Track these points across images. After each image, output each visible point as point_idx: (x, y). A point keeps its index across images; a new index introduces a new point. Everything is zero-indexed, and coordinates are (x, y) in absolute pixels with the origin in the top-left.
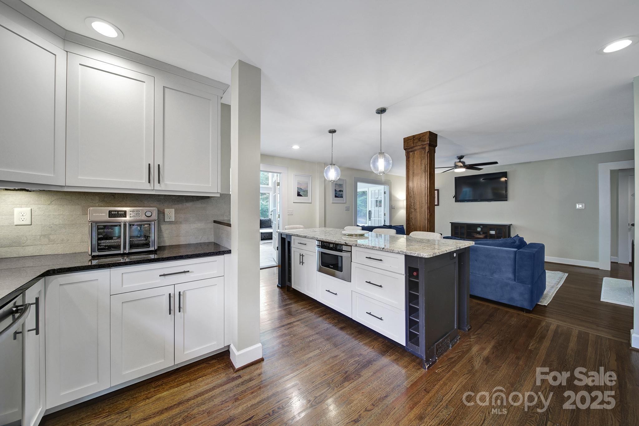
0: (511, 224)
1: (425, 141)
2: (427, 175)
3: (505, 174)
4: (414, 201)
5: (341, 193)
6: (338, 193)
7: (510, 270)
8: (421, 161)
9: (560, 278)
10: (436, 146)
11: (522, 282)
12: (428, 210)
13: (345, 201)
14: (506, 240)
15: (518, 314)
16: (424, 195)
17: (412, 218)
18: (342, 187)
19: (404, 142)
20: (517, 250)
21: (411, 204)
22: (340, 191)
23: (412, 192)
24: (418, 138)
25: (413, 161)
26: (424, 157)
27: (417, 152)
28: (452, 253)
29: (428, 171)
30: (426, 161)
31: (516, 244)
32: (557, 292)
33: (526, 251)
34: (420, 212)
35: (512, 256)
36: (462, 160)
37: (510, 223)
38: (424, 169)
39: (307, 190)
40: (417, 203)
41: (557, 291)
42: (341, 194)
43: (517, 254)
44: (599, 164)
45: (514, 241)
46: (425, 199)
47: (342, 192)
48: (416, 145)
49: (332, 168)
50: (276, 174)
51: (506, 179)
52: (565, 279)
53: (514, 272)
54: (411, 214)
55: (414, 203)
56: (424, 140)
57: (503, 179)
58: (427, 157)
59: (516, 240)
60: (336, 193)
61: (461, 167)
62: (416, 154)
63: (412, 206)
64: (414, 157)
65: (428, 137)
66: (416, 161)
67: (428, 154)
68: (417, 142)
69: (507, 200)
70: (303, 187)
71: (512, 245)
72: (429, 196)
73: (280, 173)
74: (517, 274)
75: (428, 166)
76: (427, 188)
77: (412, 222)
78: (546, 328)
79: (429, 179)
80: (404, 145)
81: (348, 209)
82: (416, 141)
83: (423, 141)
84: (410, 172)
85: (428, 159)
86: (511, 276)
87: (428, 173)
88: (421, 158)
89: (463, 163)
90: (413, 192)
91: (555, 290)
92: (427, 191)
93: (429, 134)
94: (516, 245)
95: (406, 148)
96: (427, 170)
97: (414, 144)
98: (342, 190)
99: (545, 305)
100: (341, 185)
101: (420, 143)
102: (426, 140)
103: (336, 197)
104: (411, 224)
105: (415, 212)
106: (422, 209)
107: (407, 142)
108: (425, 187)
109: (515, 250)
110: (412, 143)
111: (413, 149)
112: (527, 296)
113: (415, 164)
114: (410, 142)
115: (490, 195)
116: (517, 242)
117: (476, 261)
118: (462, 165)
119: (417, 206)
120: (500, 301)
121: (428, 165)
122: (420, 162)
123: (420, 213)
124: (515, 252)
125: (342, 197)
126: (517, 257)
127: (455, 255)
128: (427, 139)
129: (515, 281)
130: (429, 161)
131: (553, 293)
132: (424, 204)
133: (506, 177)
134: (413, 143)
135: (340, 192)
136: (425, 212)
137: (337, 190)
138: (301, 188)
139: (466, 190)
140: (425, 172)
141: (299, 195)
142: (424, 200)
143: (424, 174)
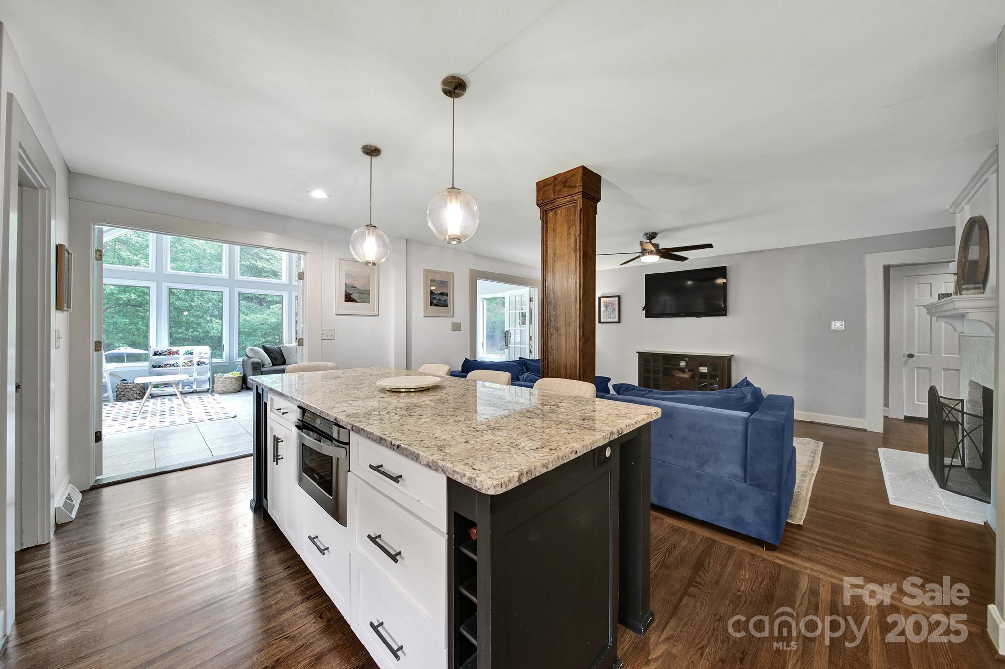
0: (733, 356)
1: (575, 187)
2: (578, 257)
3: (722, 272)
4: (555, 312)
5: (443, 298)
6: (437, 298)
7: (737, 457)
8: (569, 228)
9: (813, 453)
10: (599, 200)
11: (759, 485)
12: (581, 331)
13: (452, 314)
14: (728, 393)
15: (752, 555)
16: (573, 300)
17: (551, 346)
18: (446, 286)
19: (538, 191)
20: (750, 416)
21: (550, 319)
22: (442, 294)
23: (552, 295)
24: (562, 181)
25: (554, 230)
26: (574, 220)
27: (561, 211)
28: (602, 448)
29: (582, 250)
30: (576, 229)
31: (746, 402)
32: (813, 485)
33: (767, 418)
34: (566, 334)
35: (740, 428)
36: (653, 241)
37: (731, 354)
38: (574, 245)
39: (369, 291)
40: (562, 316)
41: (814, 483)
42: (443, 300)
43: (750, 425)
44: (867, 255)
45: (741, 395)
46: (575, 307)
47: (445, 296)
48: (559, 195)
49: (371, 235)
50: (295, 255)
51: (725, 281)
52: (820, 454)
53: (745, 465)
54: (549, 340)
55: (556, 316)
56: (573, 185)
57: (720, 281)
58: (578, 220)
59: (746, 393)
60: (432, 299)
61: (651, 253)
62: (559, 215)
63: (551, 321)
64: (556, 221)
65: (581, 178)
66: (559, 230)
67: (582, 215)
68: (560, 190)
69: (726, 315)
70: (359, 285)
71: (740, 403)
72: (582, 302)
73: (305, 253)
74: (749, 468)
75: (582, 240)
76: (578, 286)
77: (551, 355)
78: (811, 598)
79: (582, 266)
80: (537, 196)
81: (457, 327)
82: (558, 188)
83: (572, 187)
84: (549, 252)
85: (582, 225)
86: (737, 470)
87: (582, 253)
88: (568, 222)
89: (656, 246)
90: (554, 293)
91: (810, 482)
92: (578, 292)
93: (582, 171)
94: (746, 404)
95: (542, 202)
96: (578, 247)
97: (556, 194)
98: (445, 292)
99: (799, 525)
100: (443, 284)
101: (565, 192)
102: (578, 185)
103: (432, 304)
104: (550, 360)
105: (557, 335)
106: (571, 328)
107: (543, 189)
108: (576, 282)
109: (745, 414)
110: (551, 191)
111: (554, 204)
112: (769, 516)
113: (558, 235)
114: (548, 190)
115: (700, 306)
116: (749, 397)
117: (671, 436)
118: (653, 249)
119: (561, 323)
120: (716, 523)
121: (582, 236)
122: (566, 230)
123: (566, 337)
124: (747, 421)
125: (447, 306)
126: (749, 432)
127: (608, 453)
128: (578, 182)
129: (746, 482)
130: (582, 228)
131: (808, 489)
132: (573, 319)
133: (725, 277)
134: (554, 192)
135: (441, 296)
136: (575, 335)
137: (436, 292)
138: (354, 286)
139: (665, 299)
140: (575, 252)
141: (349, 298)
142: (573, 309)
143: (573, 255)
